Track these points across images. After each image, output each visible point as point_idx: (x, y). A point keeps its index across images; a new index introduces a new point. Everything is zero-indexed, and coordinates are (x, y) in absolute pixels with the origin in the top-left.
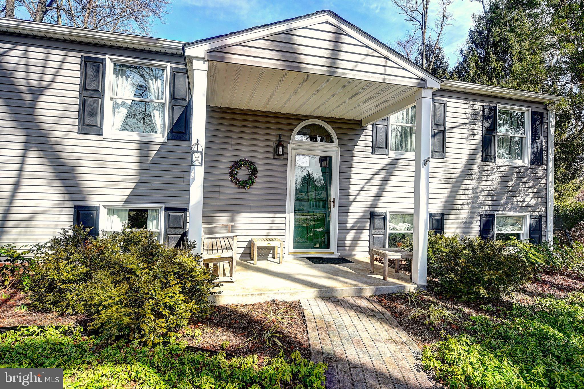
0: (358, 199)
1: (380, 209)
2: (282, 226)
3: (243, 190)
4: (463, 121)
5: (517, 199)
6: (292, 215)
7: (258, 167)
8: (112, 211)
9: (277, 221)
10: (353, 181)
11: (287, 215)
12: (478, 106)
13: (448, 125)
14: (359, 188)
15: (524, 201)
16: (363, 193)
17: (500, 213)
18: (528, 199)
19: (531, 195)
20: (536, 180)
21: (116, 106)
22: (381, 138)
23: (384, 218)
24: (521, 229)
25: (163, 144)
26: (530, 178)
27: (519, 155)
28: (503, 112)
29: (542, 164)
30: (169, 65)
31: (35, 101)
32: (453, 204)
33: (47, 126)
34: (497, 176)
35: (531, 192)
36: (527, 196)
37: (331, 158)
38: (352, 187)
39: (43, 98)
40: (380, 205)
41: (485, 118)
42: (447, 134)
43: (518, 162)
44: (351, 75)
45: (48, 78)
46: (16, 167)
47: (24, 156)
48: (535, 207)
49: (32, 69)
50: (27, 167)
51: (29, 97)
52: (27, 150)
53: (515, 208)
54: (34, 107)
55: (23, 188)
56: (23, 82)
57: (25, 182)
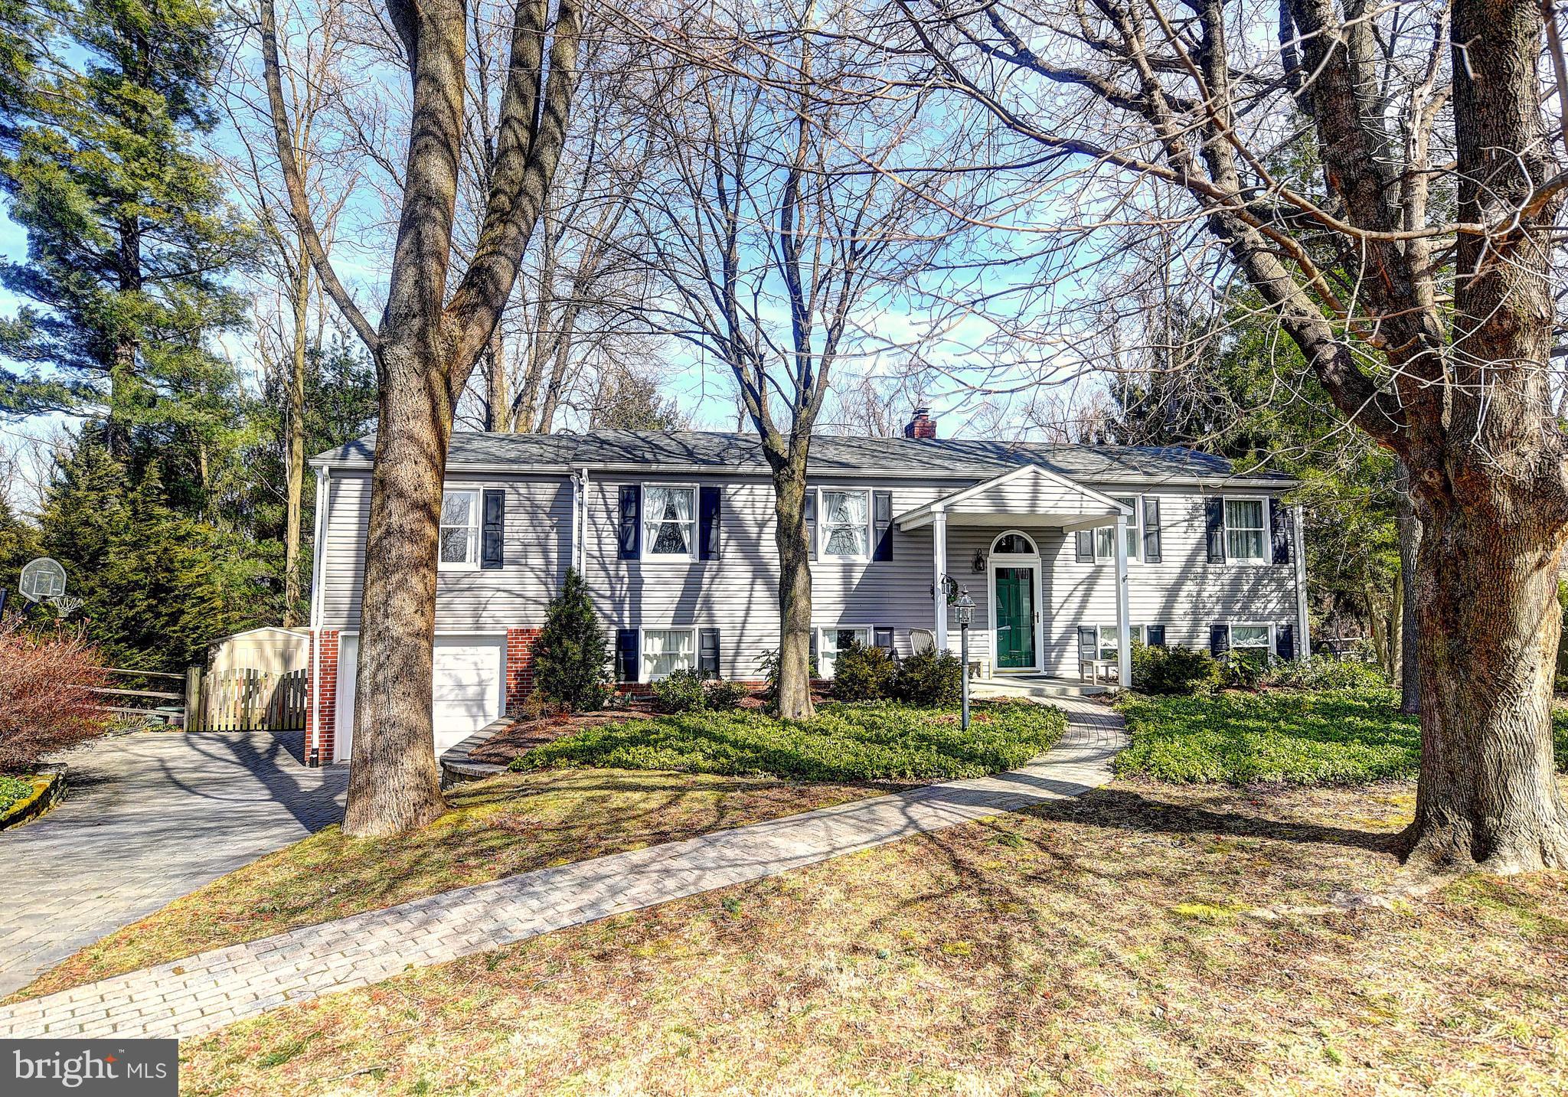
0: (1062, 612)
1: (1086, 622)
2: (982, 643)
4: (1181, 518)
5: (1257, 606)
6: (995, 631)
8: (826, 631)
9: (982, 637)
10: (1054, 594)
11: (990, 632)
12: (1199, 499)
13: (1162, 524)
14: (1062, 600)
15: (1265, 608)
16: (1065, 606)
17: (1234, 623)
18: (1271, 606)
19: (1275, 600)
20: (1281, 583)
22: (1086, 544)
23: (1095, 634)
24: (1266, 642)
25: (869, 565)
26: (1270, 581)
27: (1259, 554)
28: (1229, 502)
29: (1287, 562)
30: (872, 489)
31: (760, 533)
32: (1170, 614)
33: (768, 556)
34: (1226, 578)
35: (1275, 597)
36: (1270, 601)
37: (1031, 570)
38: (1054, 600)
39: (766, 530)
40: (1084, 618)
41: (1209, 511)
42: (1163, 535)
43: (1255, 561)
44: (1052, 511)
45: (769, 511)
46: (747, 594)
47: (752, 584)
48: (1282, 614)
49: (758, 505)
50: (755, 594)
51: (756, 530)
52: (754, 578)
53: (1254, 616)
54: (759, 539)
55: (752, 613)
56: (750, 517)
57: (753, 607)
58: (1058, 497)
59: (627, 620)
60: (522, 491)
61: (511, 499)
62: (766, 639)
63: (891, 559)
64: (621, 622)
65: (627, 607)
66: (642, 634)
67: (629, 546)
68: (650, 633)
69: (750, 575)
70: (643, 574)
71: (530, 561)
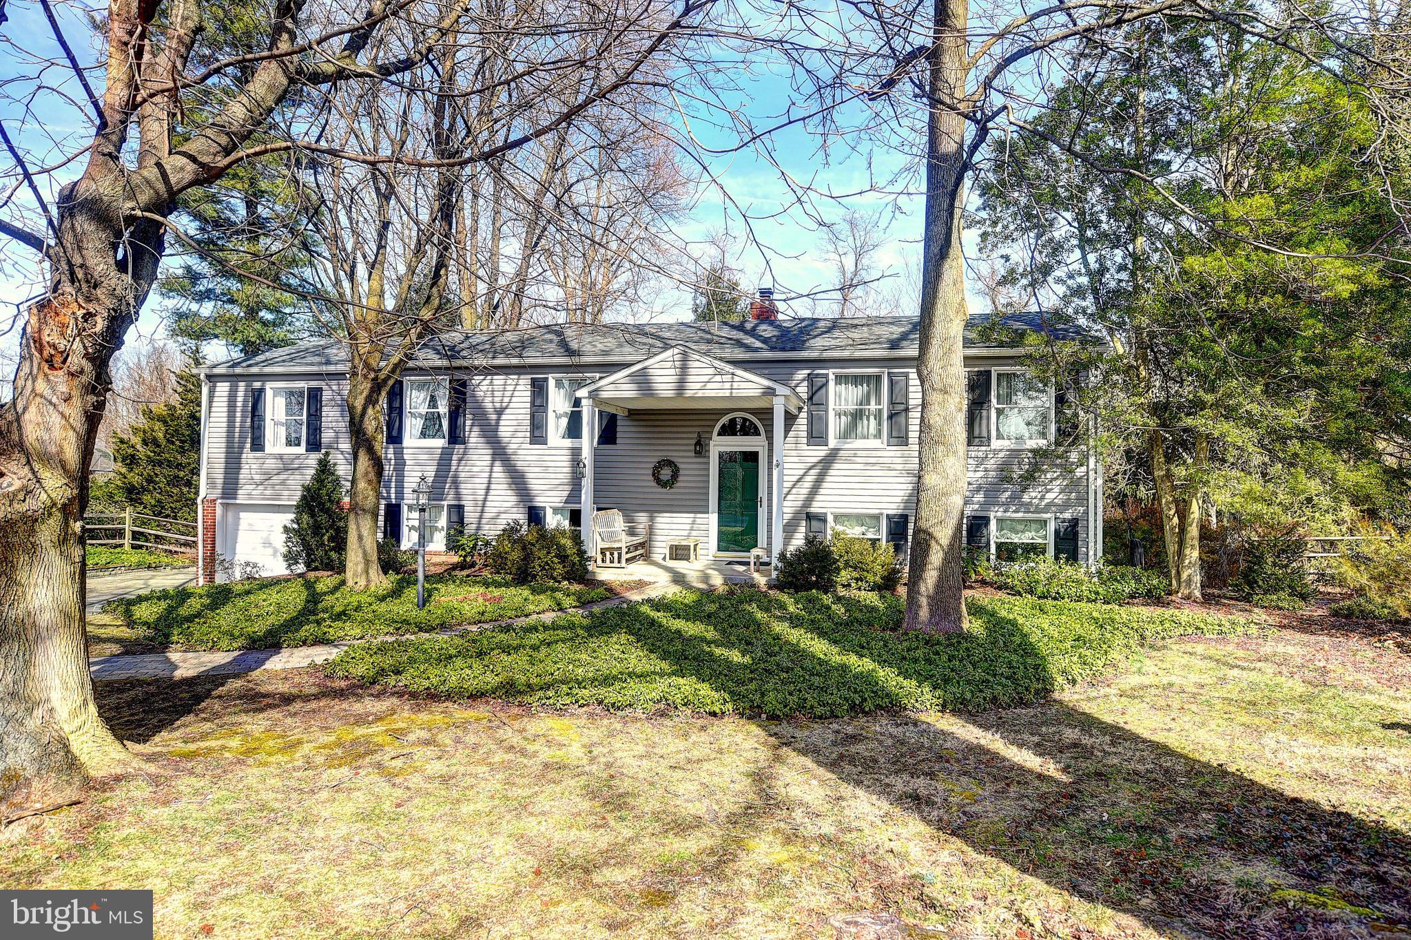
0: (790, 497)
1: (816, 508)
2: (703, 527)
3: (664, 490)
5: (1031, 495)
6: (716, 515)
7: (681, 466)
8: (556, 511)
9: (698, 521)
11: (709, 515)
13: (911, 402)
14: (790, 485)
15: (1042, 498)
16: (794, 491)
17: (999, 514)
18: (1050, 496)
19: (1057, 490)
20: (1067, 470)
21: (558, 417)
22: (818, 425)
23: (824, 519)
24: (1045, 537)
26: (1052, 466)
27: (1043, 434)
29: (1077, 445)
31: (499, 419)
33: (506, 440)
34: (993, 464)
35: (1056, 487)
36: (1048, 491)
37: (755, 454)
39: (504, 417)
40: (815, 504)
41: (972, 386)
42: (911, 415)
43: (1034, 443)
44: (700, 394)
45: (506, 400)
46: (487, 475)
47: (492, 466)
48: (1066, 506)
49: (496, 394)
50: (494, 475)
51: (494, 417)
52: (493, 460)
53: (1027, 507)
54: (497, 425)
55: (492, 492)
56: (490, 405)
57: (493, 486)
58: (706, 378)
59: (393, 496)
60: (335, 388)
61: (326, 395)
62: (503, 516)
63: (615, 443)
64: (389, 498)
65: (393, 485)
66: (406, 508)
67: (395, 433)
68: (410, 508)
69: (489, 458)
70: (406, 457)
71: (340, 446)
